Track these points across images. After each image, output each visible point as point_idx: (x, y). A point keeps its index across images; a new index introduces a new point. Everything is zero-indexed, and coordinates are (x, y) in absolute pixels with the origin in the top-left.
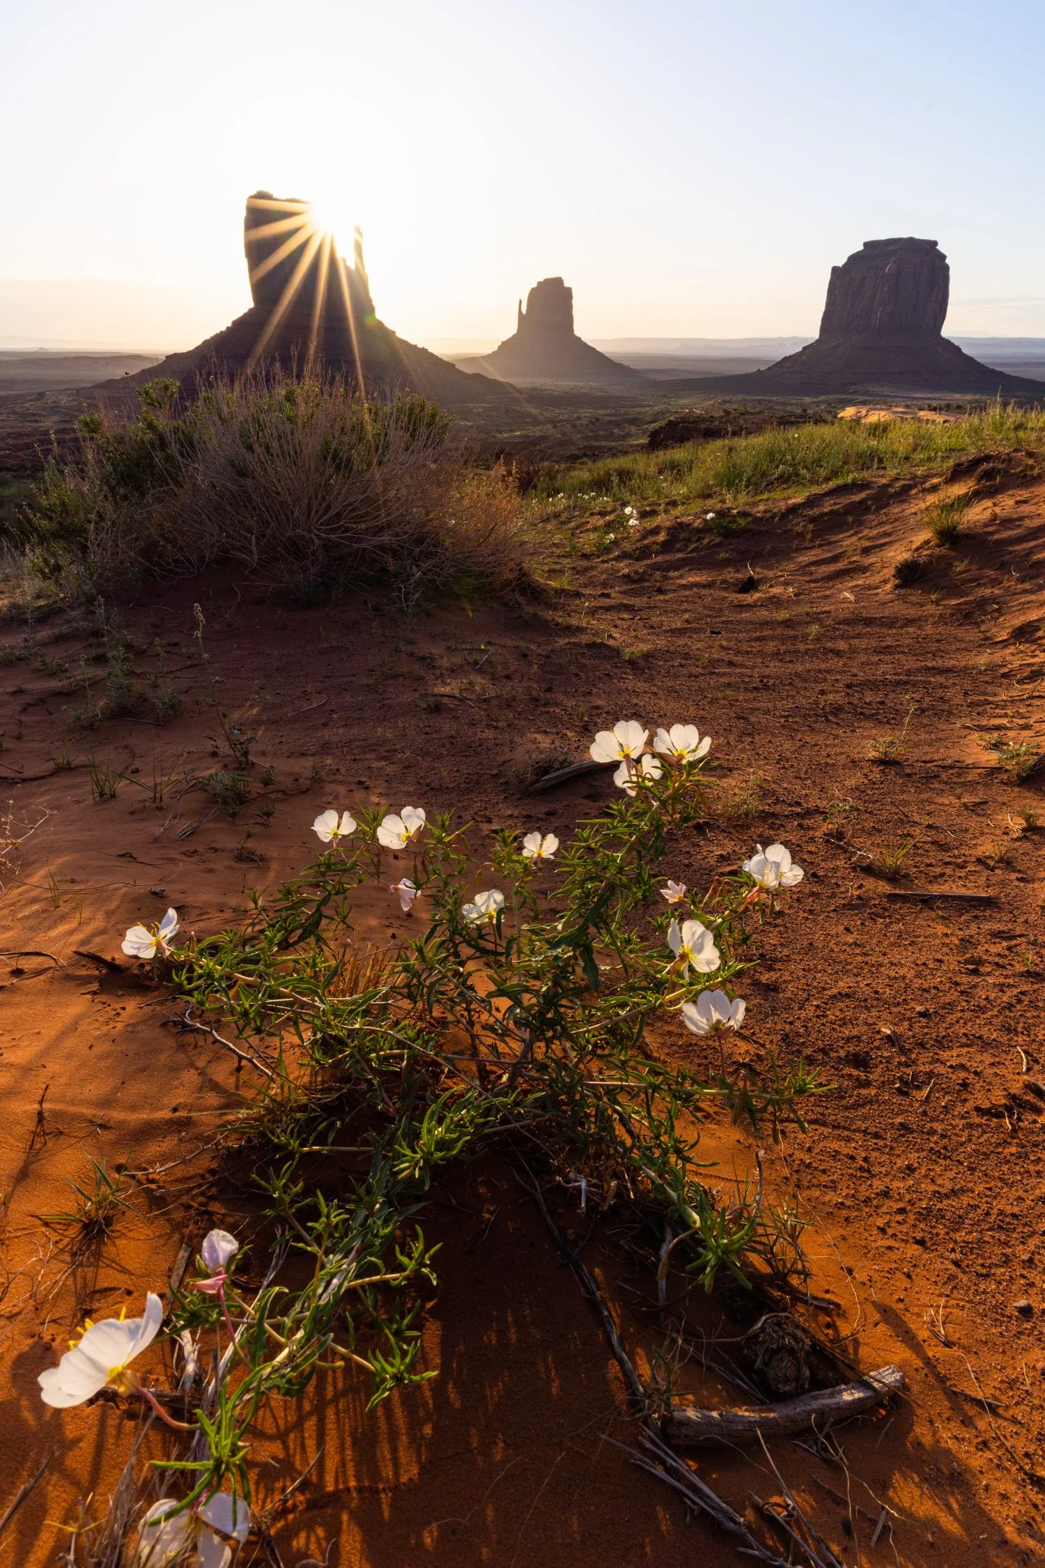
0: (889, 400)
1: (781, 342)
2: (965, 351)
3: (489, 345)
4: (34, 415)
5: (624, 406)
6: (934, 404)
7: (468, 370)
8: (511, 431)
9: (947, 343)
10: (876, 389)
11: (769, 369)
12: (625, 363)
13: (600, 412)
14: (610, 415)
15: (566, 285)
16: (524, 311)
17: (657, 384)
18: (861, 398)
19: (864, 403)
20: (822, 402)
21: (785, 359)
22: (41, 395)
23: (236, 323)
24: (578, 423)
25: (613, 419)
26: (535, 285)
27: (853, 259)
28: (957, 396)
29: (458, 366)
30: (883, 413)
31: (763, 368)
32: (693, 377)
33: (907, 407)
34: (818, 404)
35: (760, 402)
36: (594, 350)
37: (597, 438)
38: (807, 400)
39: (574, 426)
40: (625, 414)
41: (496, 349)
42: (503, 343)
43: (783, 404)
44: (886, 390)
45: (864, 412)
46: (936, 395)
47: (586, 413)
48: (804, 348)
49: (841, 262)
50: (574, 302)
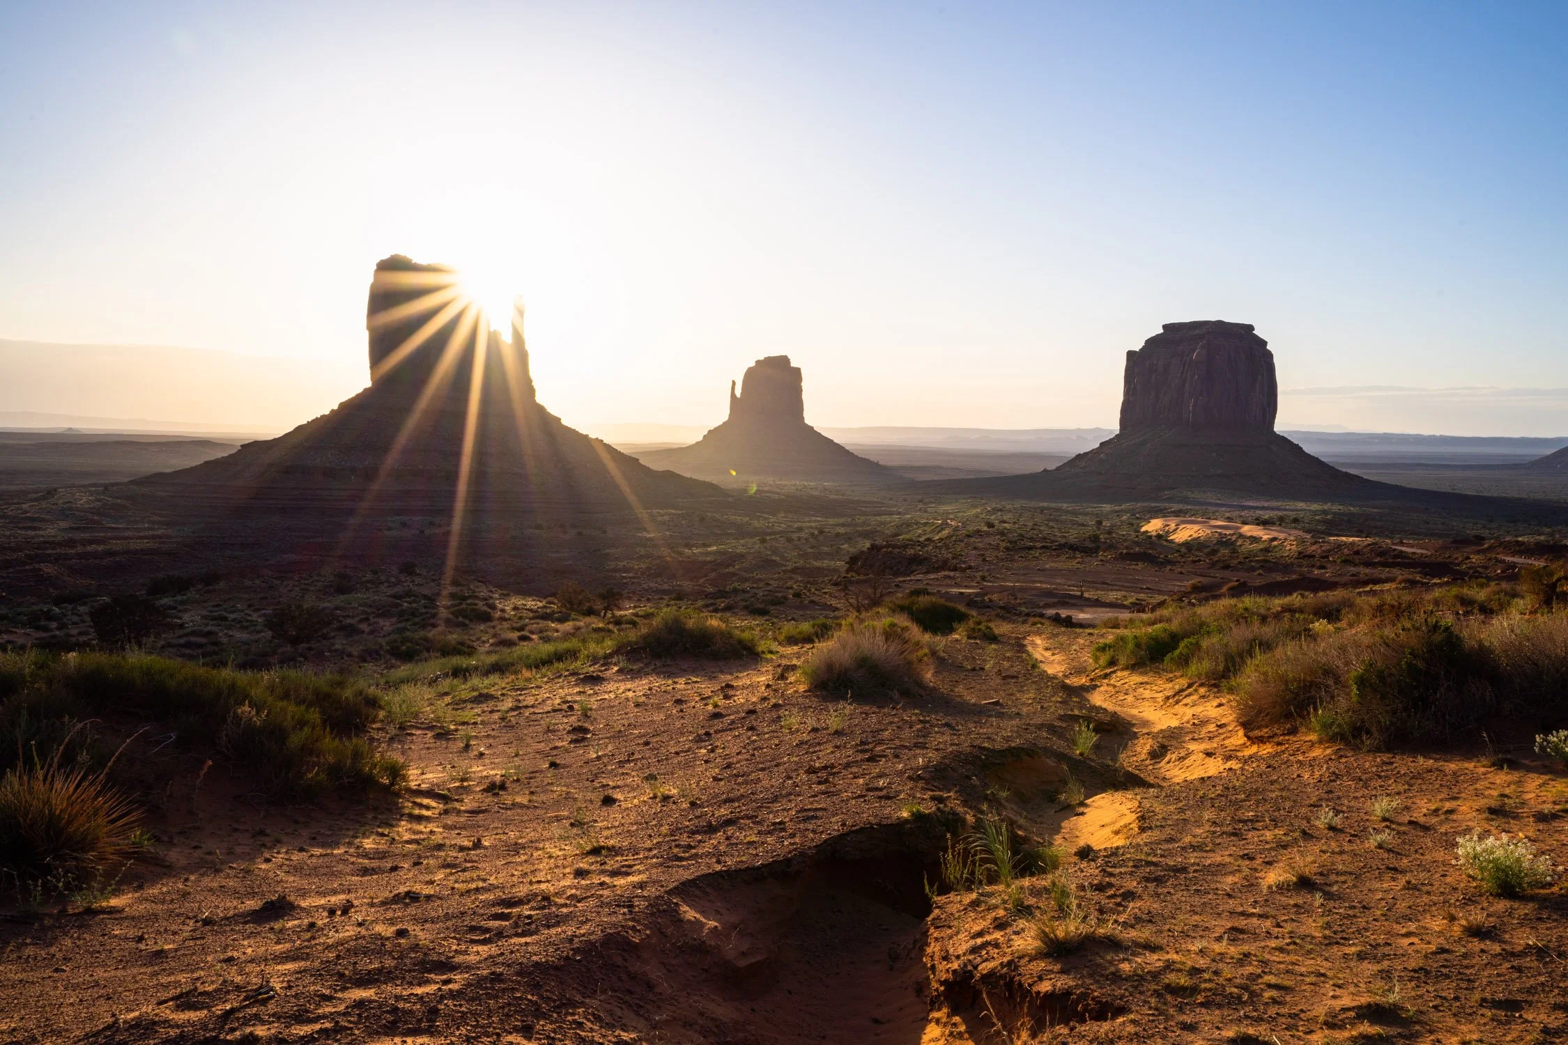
0: (1211, 509)
1: (1080, 434)
2: (1308, 449)
3: (691, 434)
4: (33, 519)
5: (864, 514)
6: (1266, 515)
7: (657, 466)
8: (705, 545)
9: (1283, 441)
10: (1197, 495)
11: (1058, 469)
12: (872, 459)
13: (831, 521)
14: (843, 525)
15: (793, 364)
16: (738, 393)
17: (913, 486)
18: (1176, 507)
19: (1177, 514)
20: (1126, 511)
21: (1079, 456)
22: (51, 493)
23: (343, 406)
24: (795, 536)
25: (842, 530)
26: (753, 364)
27: (1152, 343)
28: (1301, 505)
29: (642, 461)
30: (1196, 527)
31: (1052, 466)
32: (961, 476)
33: (1229, 519)
34: (1118, 513)
35: (1042, 510)
36: (830, 442)
37: (818, 556)
38: (1107, 508)
39: (790, 540)
40: (864, 523)
41: (700, 438)
42: (710, 432)
43: (1075, 513)
44: (1211, 497)
45: (1173, 526)
46: (1275, 504)
47: (812, 522)
48: (1102, 444)
49: (1137, 346)
50: (804, 384)
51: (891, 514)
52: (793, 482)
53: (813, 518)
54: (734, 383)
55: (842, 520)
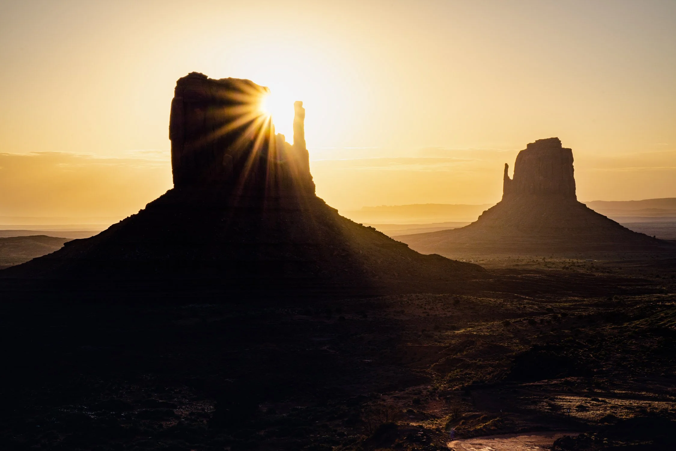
26: (525, 147)
51: (651, 292)
52: (563, 260)
53: (570, 298)
54: (507, 166)
55: (596, 300)
